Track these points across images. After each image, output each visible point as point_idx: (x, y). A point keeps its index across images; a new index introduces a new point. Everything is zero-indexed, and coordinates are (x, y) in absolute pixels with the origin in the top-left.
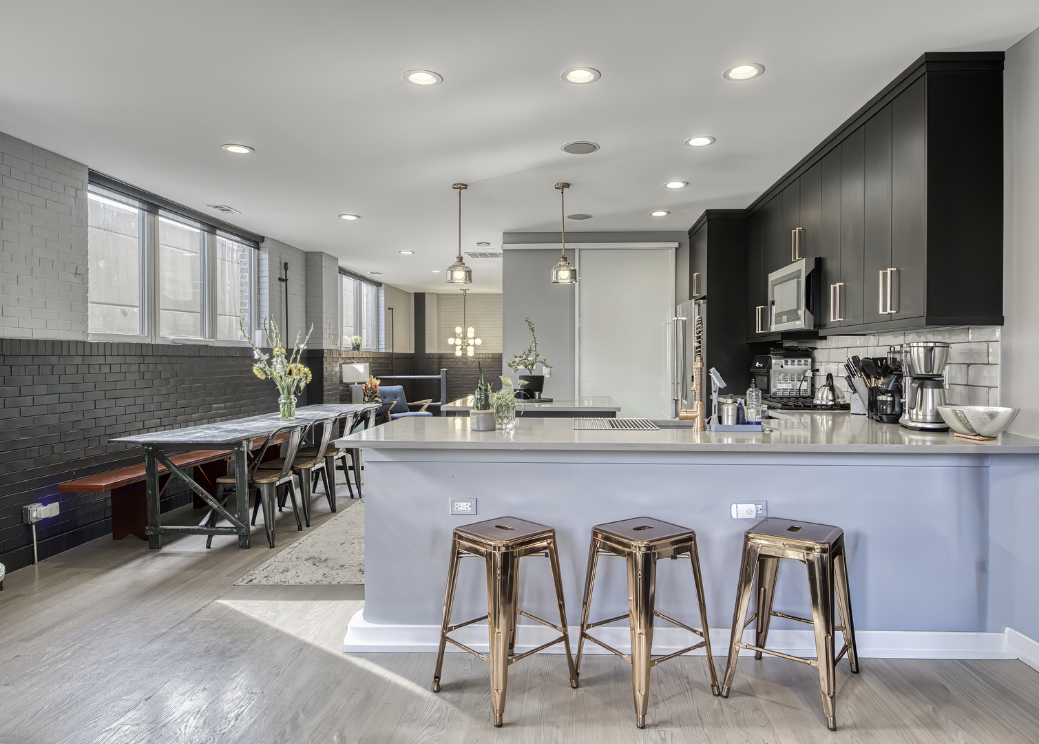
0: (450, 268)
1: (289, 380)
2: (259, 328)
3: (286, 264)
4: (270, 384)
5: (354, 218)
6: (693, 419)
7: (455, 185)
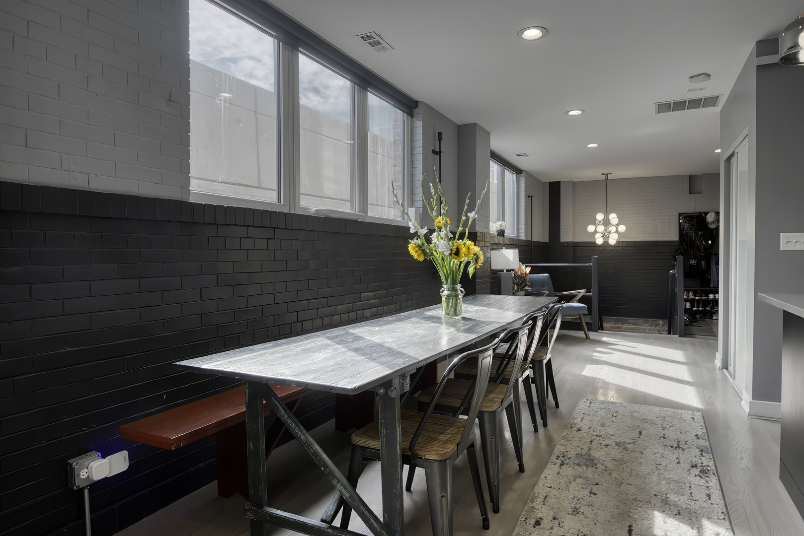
1: (454, 262)
2: (412, 206)
3: (440, 134)
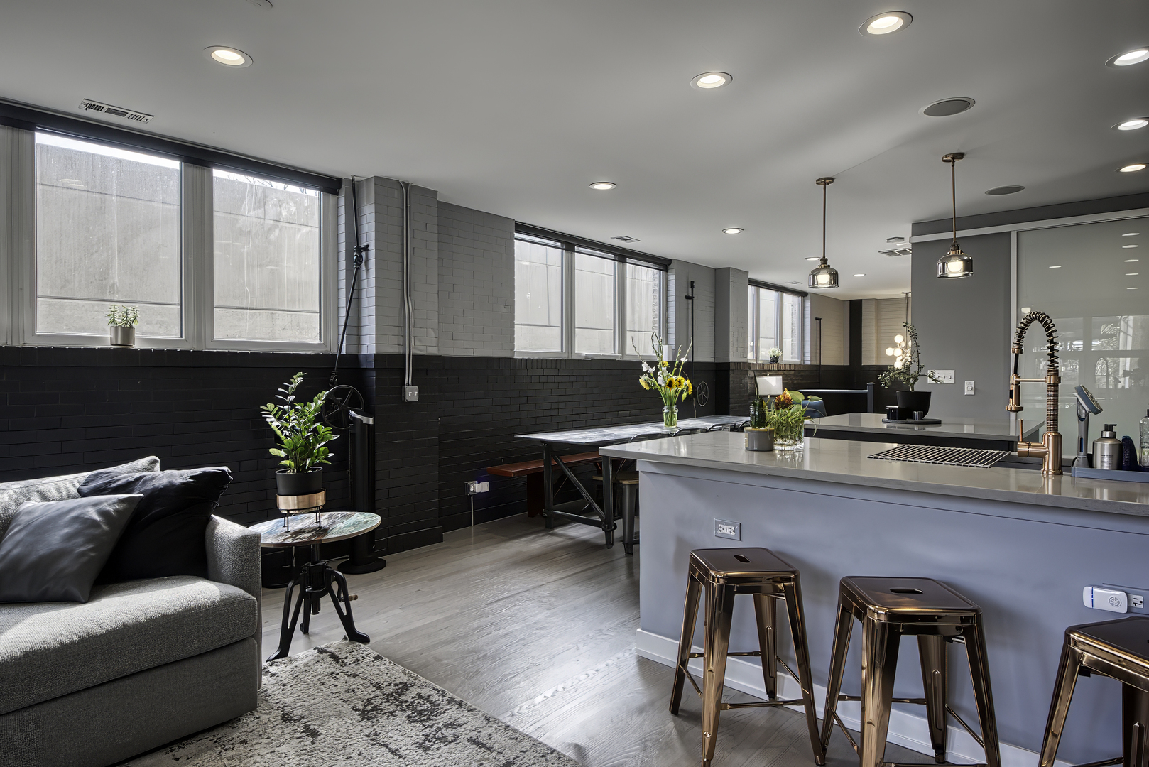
0: (813, 272)
1: (671, 392)
2: (666, 343)
3: (692, 282)
4: (655, 392)
5: (738, 231)
6: (1042, 456)
7: (819, 180)
